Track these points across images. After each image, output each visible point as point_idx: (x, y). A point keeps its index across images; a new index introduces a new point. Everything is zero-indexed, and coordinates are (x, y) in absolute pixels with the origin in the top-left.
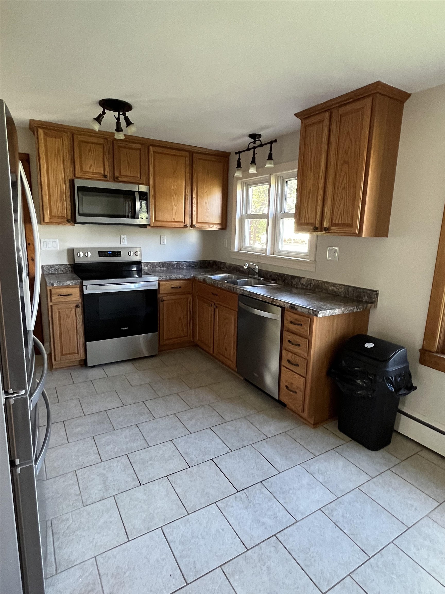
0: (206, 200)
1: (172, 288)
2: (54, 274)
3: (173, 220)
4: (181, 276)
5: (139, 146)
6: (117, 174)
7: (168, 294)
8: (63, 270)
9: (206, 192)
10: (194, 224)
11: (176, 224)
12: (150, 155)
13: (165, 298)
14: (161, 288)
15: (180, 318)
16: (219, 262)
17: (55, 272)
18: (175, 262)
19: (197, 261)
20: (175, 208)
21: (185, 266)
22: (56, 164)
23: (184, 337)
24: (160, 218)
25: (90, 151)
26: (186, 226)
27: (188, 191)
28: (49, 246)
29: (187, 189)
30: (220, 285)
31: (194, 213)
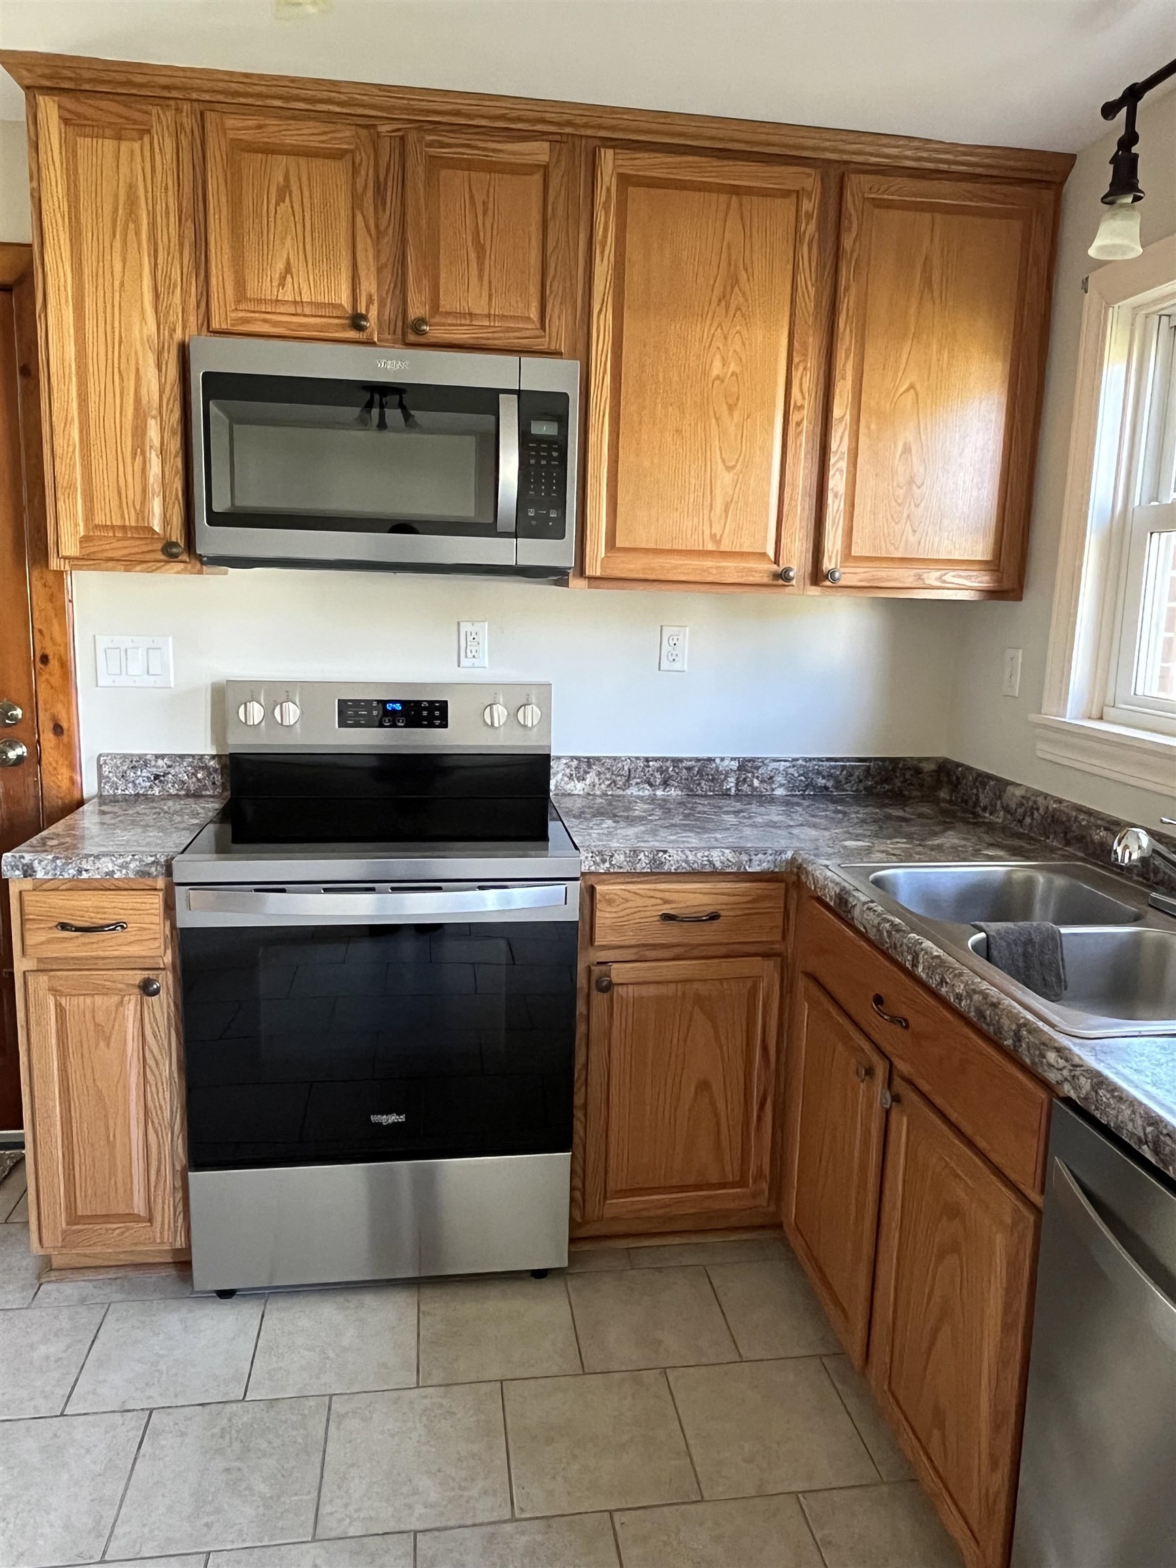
0: (907, 435)
1: (667, 917)
2: (147, 798)
3: (710, 546)
4: (720, 857)
5: (539, 152)
6: (416, 310)
7: (643, 952)
8: (183, 782)
9: (912, 387)
10: (827, 565)
11: (729, 564)
12: (600, 197)
13: (618, 973)
14: (605, 916)
15: (704, 1086)
16: (970, 769)
17: (151, 787)
18: (733, 759)
19: (848, 760)
20: (727, 478)
21: (781, 785)
22: (118, 266)
23: (723, 1185)
24: (637, 532)
25: (284, 191)
26: (783, 577)
27: (806, 386)
28: (130, 672)
29: (796, 375)
30: (930, 969)
31: (835, 506)
